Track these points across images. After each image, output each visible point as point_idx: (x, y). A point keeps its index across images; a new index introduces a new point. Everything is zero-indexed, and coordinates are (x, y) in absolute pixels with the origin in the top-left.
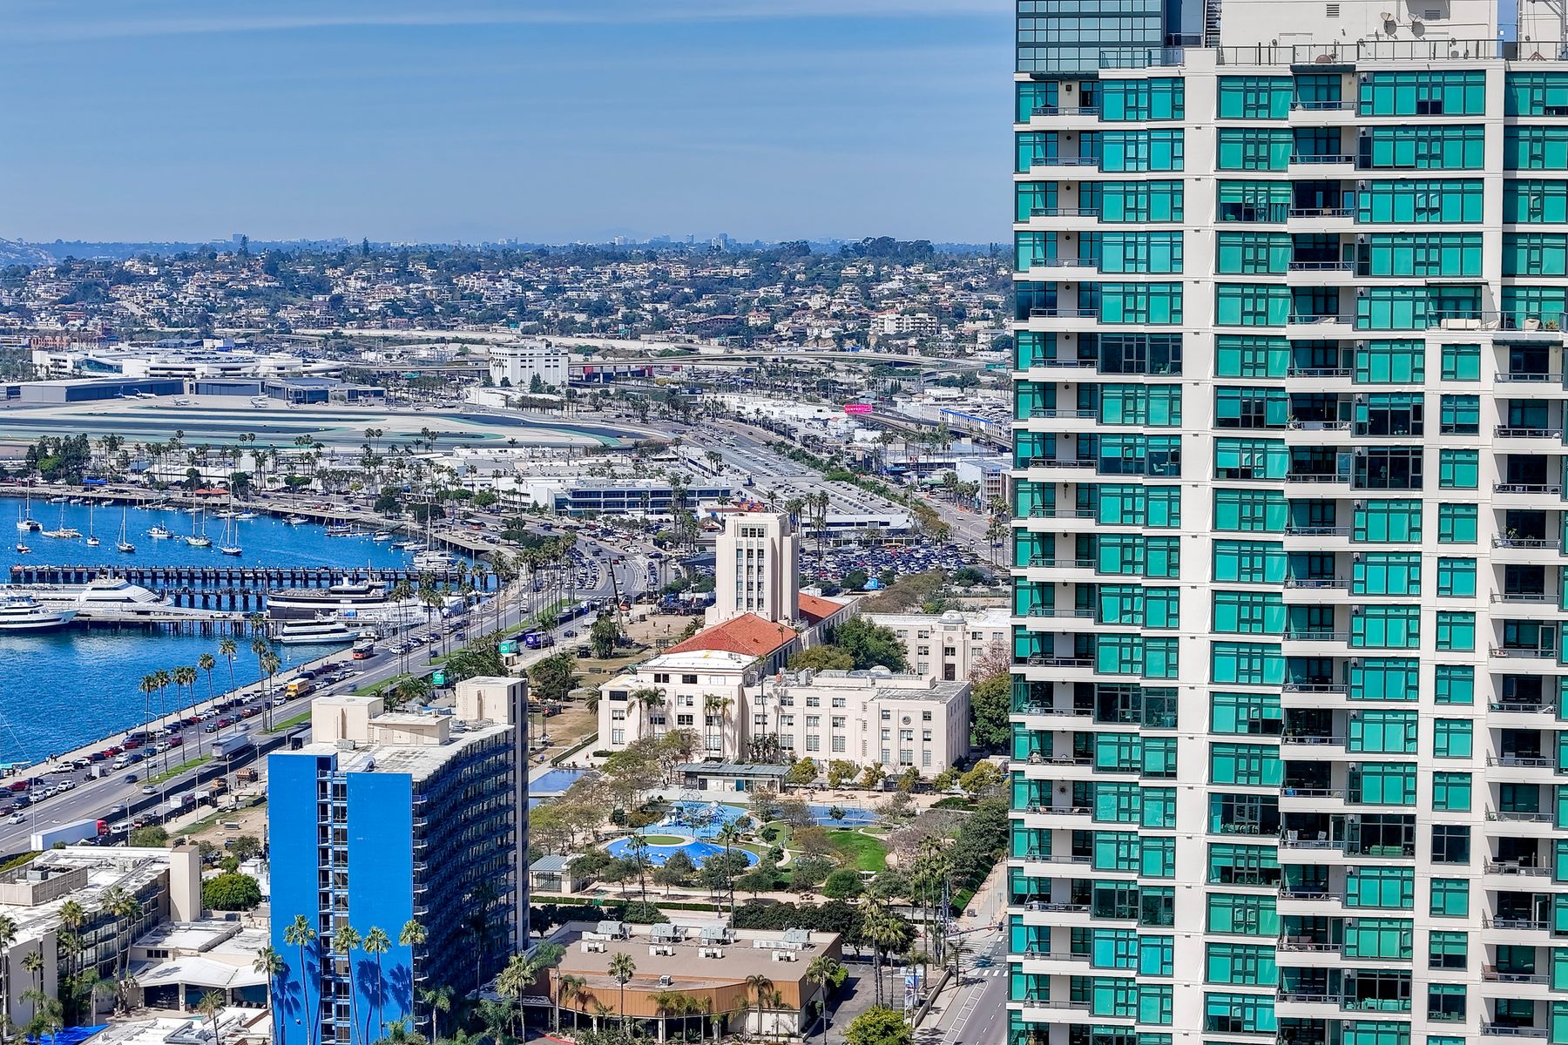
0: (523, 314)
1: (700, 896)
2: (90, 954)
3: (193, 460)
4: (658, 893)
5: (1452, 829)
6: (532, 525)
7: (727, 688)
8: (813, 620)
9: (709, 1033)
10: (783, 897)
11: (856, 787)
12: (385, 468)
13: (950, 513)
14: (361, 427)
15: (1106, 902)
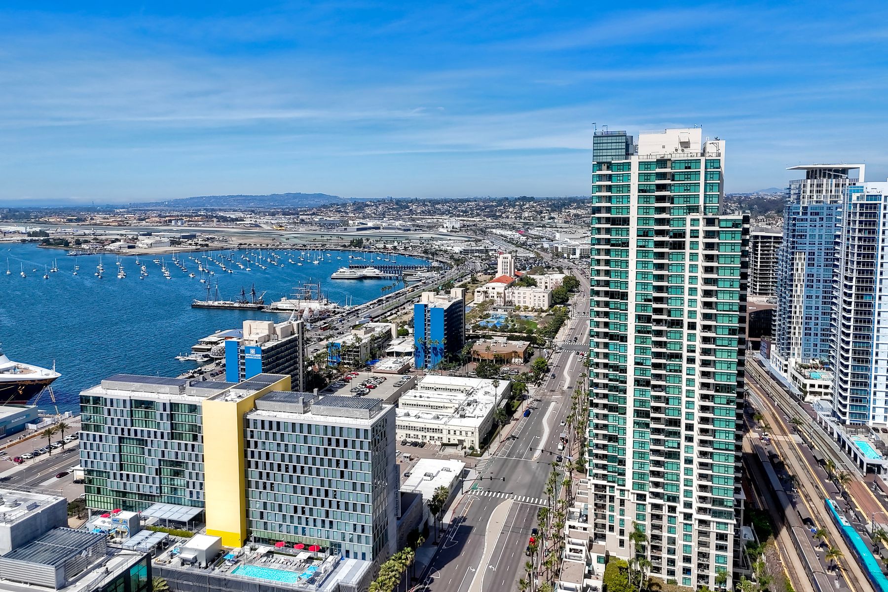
0: (449, 213)
1: (499, 334)
2: (376, 345)
3: (384, 243)
4: (491, 333)
5: (692, 323)
6: (456, 257)
7: (501, 290)
8: (518, 276)
9: (504, 363)
10: (516, 334)
11: (529, 311)
12: (425, 245)
13: (542, 254)
14: (419, 236)
15: (612, 337)
